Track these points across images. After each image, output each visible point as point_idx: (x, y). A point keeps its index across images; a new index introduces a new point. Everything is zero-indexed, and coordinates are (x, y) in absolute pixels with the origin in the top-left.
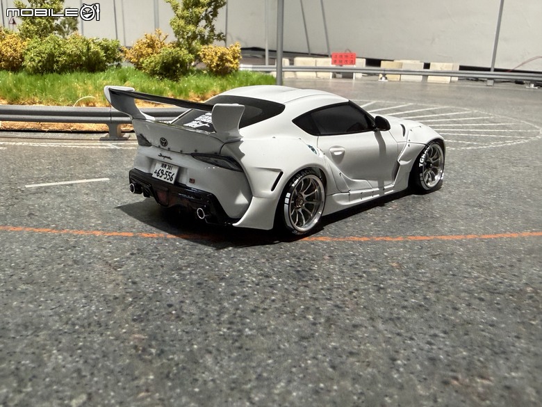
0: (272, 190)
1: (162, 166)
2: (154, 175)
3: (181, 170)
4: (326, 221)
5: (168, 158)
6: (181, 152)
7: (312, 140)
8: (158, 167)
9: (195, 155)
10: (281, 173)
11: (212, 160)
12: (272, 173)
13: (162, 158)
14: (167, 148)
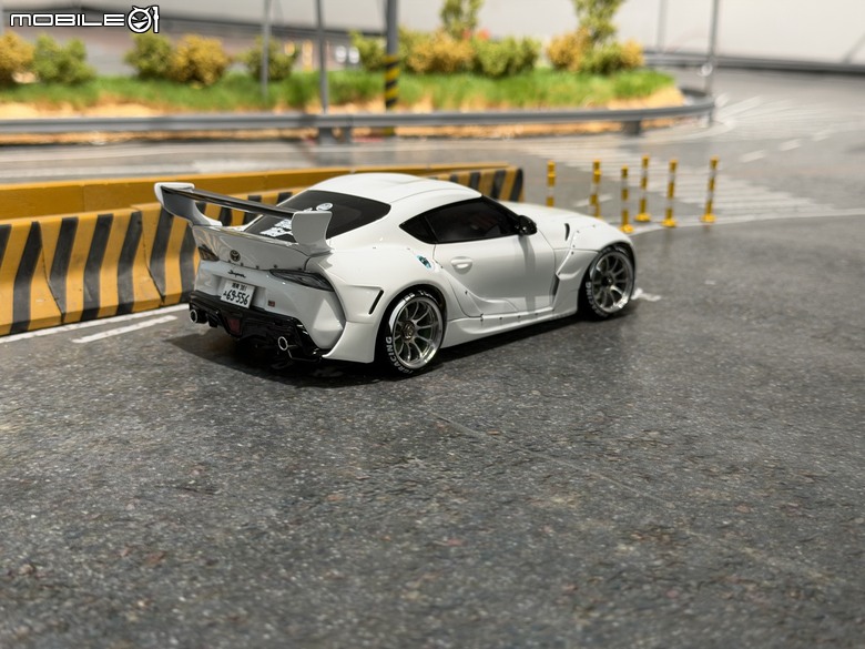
0: (371, 312)
1: (234, 285)
2: (224, 298)
3: (257, 289)
4: (445, 355)
5: (242, 276)
6: (257, 268)
7: (426, 249)
8: (228, 287)
9: (276, 272)
10: (382, 292)
11: (296, 277)
12: (368, 292)
13: (233, 277)
14: (239, 263)
